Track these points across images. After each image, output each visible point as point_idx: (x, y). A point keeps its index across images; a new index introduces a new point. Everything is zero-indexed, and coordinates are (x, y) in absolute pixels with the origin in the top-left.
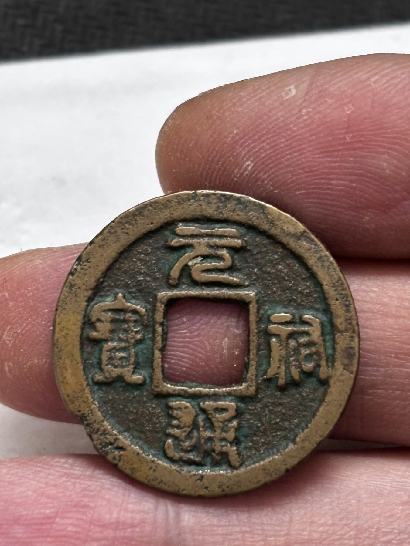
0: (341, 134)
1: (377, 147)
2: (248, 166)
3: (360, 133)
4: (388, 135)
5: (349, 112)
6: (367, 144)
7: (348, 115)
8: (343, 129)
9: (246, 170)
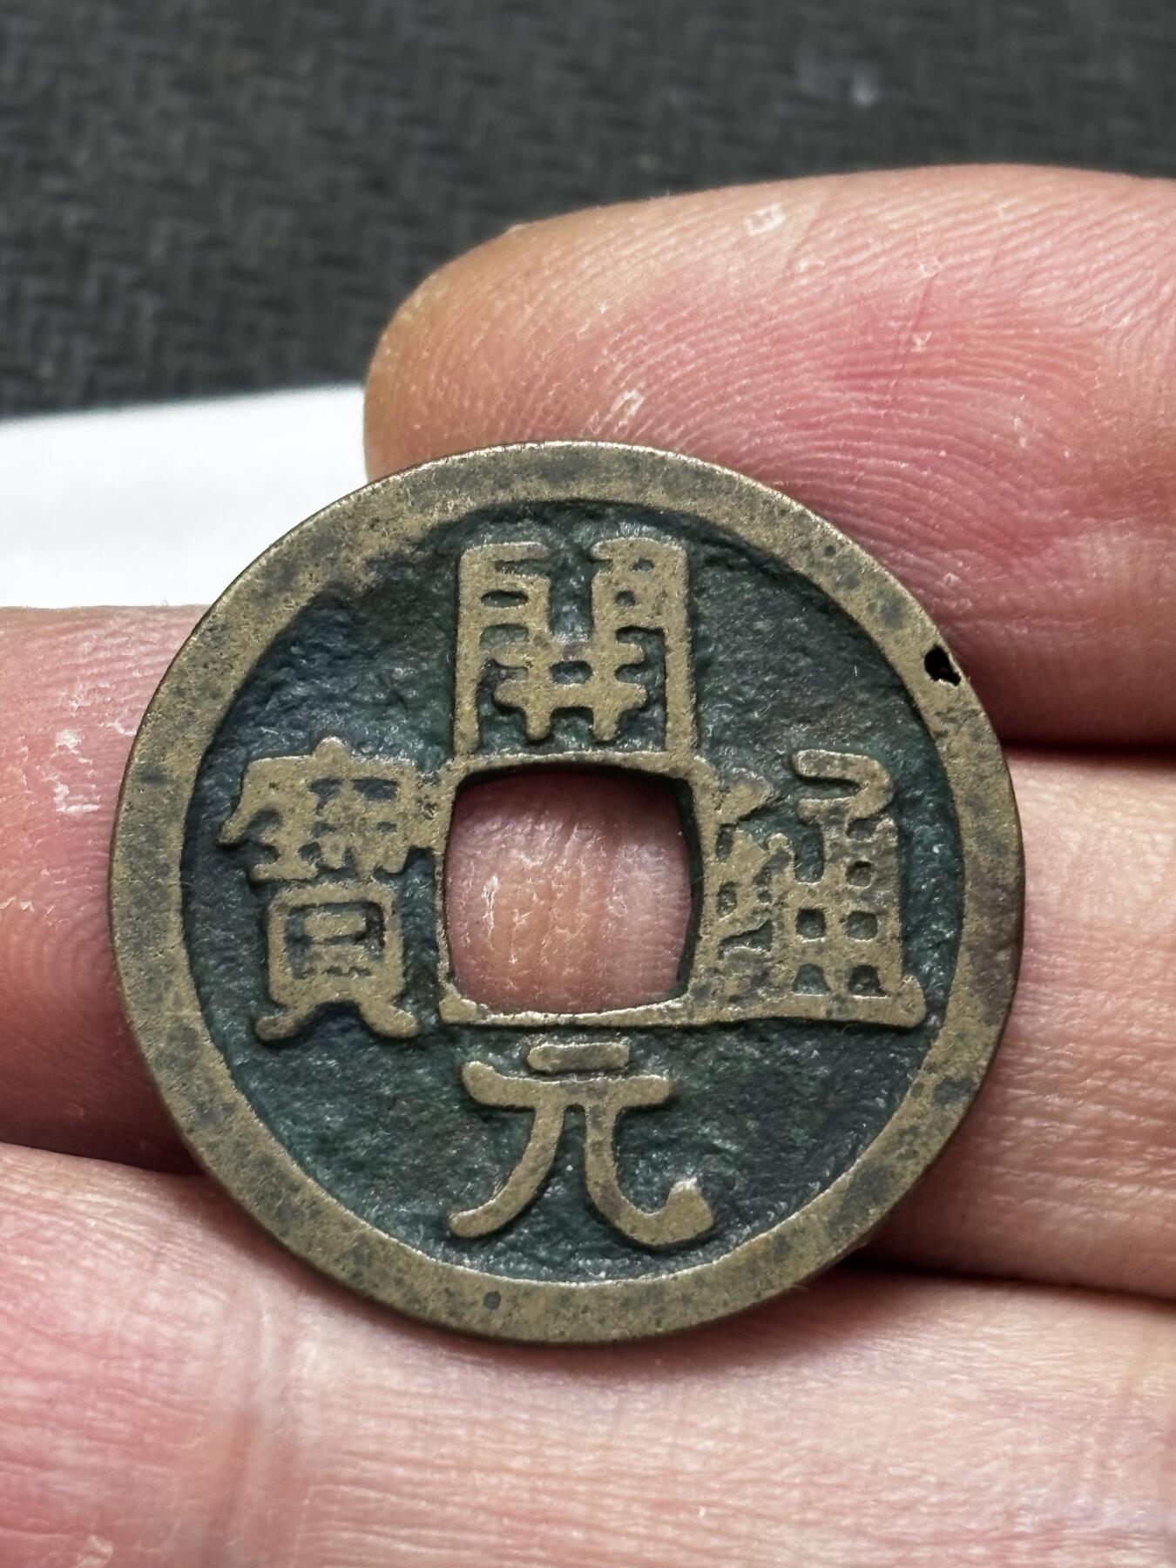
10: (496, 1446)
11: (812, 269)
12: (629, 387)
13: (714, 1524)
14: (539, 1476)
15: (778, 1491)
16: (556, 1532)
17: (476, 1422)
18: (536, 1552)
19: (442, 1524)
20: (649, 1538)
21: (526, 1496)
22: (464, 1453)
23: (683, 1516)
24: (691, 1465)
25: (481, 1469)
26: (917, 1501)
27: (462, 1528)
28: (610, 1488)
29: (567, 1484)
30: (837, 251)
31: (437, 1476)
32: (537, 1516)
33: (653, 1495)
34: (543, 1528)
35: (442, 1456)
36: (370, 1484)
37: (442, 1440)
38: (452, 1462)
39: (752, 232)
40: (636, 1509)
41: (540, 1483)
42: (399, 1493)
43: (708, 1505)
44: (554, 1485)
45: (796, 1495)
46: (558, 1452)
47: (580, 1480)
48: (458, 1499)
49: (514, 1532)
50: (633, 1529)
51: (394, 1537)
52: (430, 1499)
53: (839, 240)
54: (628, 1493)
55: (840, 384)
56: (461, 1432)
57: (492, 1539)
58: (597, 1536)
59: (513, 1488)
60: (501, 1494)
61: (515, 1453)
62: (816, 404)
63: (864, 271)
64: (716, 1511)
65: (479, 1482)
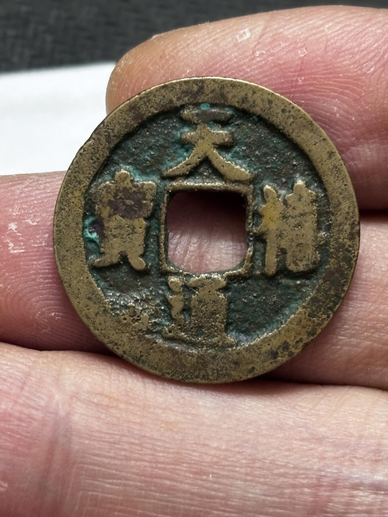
0: (294, 76)
1: (328, 91)
3: (313, 76)
4: (339, 80)
5: (303, 55)
6: (318, 88)
7: (300, 58)
8: (295, 72)
11: (261, 55)
13: (215, 480)
15: (237, 469)
16: (160, 481)
19: (121, 478)
22: (128, 454)
24: (207, 459)
26: (286, 473)
27: (127, 479)
29: (164, 466)
30: (269, 47)
31: (119, 462)
32: (153, 476)
34: (156, 480)
35: (121, 455)
36: (95, 465)
37: (121, 450)
38: (124, 458)
39: (239, 40)
42: (106, 467)
45: (243, 471)
48: (127, 470)
51: (104, 482)
52: (116, 470)
56: (127, 447)
57: (138, 483)
59: (145, 466)
60: (141, 468)
61: (146, 455)
63: (279, 54)
65: (133, 464)
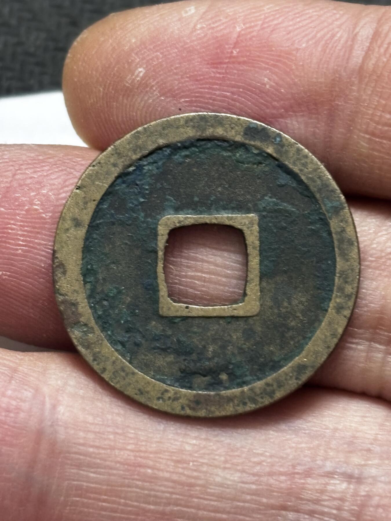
0: (229, 48)
1: (261, 63)
2: (140, 72)
3: (247, 49)
5: (240, 30)
7: (238, 32)
8: (231, 44)
9: (138, 76)
10: (123, 441)
11: (202, 28)
12: (140, 67)
13: (194, 468)
14: (138, 451)
15: (217, 457)
16: (142, 470)
17: (117, 433)
18: (136, 477)
19: (105, 467)
20: (173, 473)
21: (133, 458)
22: (112, 444)
23: (185, 465)
24: (188, 448)
25: (118, 449)
26: (263, 461)
27: (111, 468)
28: (161, 456)
29: (146, 455)
30: (210, 22)
31: (103, 452)
32: (136, 465)
33: (174, 458)
34: (138, 469)
35: (105, 445)
36: (80, 454)
37: (105, 439)
38: (108, 447)
39: (184, 15)
40: (169, 463)
41: (137, 454)
42: (90, 457)
43: (193, 461)
44: (142, 454)
45: (223, 459)
46: (144, 443)
47: (151, 453)
48: (110, 459)
49: (129, 470)
50: (168, 469)
51: (88, 471)
52: (101, 459)
53: (212, 18)
54: (167, 457)
55: (208, 66)
56: (112, 437)
57: (122, 472)
58: (156, 472)
59: (129, 455)
60: (124, 457)
61: (129, 444)
62: (200, 73)
63: (219, 29)
64: (195, 463)
65: (117, 453)
